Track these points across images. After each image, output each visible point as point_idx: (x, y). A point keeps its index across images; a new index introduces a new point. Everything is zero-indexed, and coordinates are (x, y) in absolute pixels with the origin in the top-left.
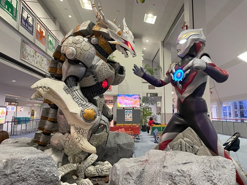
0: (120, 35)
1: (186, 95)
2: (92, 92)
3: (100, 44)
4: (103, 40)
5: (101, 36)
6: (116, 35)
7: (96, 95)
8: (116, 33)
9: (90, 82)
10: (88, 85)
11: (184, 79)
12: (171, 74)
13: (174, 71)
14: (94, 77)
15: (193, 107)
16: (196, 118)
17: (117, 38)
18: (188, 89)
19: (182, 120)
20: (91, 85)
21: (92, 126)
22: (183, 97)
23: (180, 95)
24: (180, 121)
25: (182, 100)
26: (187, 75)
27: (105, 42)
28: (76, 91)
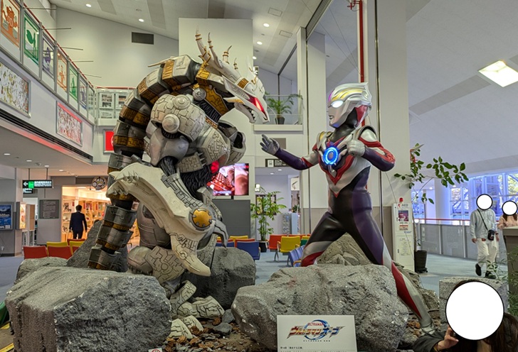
0: (243, 87)
1: (341, 185)
2: (195, 181)
3: (209, 100)
4: (213, 93)
5: (211, 86)
6: (236, 87)
7: (201, 186)
8: (236, 84)
9: (195, 164)
10: (190, 170)
11: (338, 163)
12: (320, 152)
13: (324, 148)
14: (200, 157)
15: (351, 203)
16: (356, 219)
17: (239, 91)
18: (344, 177)
19: (336, 222)
20: (195, 169)
21: (204, 235)
22: (337, 189)
23: (333, 184)
24: (333, 224)
25: (337, 193)
26: (342, 156)
27: (217, 97)
28: (176, 182)
